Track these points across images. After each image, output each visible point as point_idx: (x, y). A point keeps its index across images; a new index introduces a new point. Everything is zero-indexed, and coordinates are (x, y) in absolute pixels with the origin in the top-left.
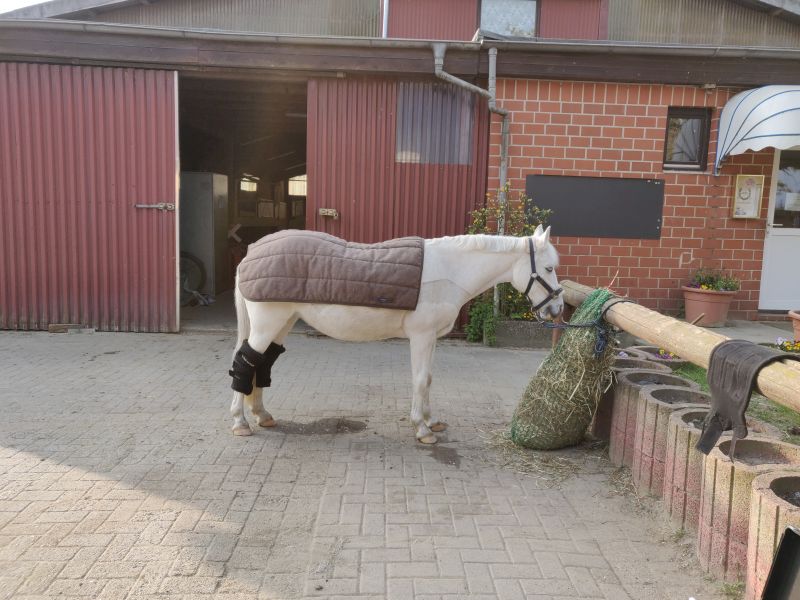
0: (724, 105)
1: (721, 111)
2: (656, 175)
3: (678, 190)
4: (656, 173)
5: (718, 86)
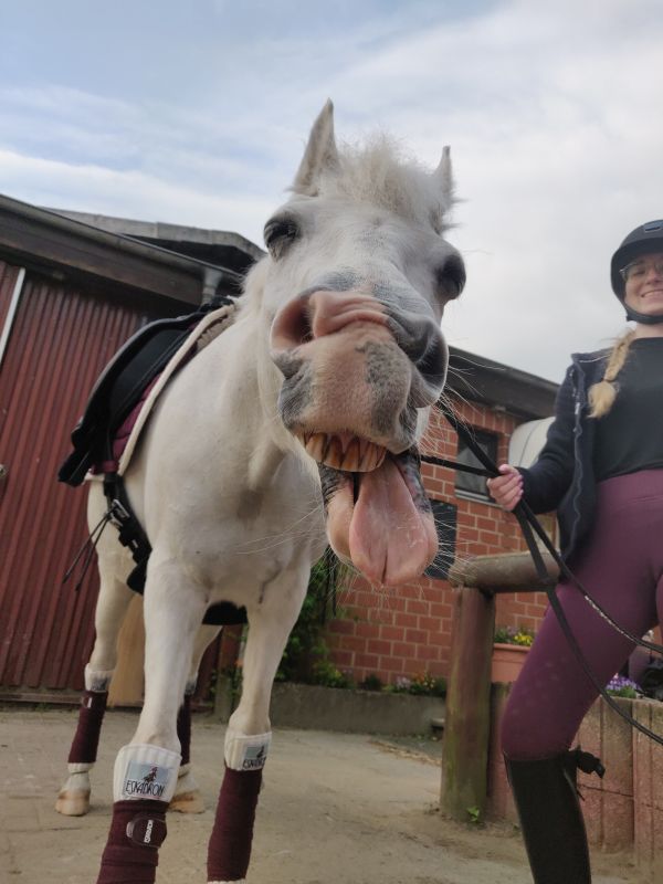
0: (511, 432)
1: (509, 439)
2: (448, 498)
3: (470, 521)
4: (448, 496)
5: (508, 409)
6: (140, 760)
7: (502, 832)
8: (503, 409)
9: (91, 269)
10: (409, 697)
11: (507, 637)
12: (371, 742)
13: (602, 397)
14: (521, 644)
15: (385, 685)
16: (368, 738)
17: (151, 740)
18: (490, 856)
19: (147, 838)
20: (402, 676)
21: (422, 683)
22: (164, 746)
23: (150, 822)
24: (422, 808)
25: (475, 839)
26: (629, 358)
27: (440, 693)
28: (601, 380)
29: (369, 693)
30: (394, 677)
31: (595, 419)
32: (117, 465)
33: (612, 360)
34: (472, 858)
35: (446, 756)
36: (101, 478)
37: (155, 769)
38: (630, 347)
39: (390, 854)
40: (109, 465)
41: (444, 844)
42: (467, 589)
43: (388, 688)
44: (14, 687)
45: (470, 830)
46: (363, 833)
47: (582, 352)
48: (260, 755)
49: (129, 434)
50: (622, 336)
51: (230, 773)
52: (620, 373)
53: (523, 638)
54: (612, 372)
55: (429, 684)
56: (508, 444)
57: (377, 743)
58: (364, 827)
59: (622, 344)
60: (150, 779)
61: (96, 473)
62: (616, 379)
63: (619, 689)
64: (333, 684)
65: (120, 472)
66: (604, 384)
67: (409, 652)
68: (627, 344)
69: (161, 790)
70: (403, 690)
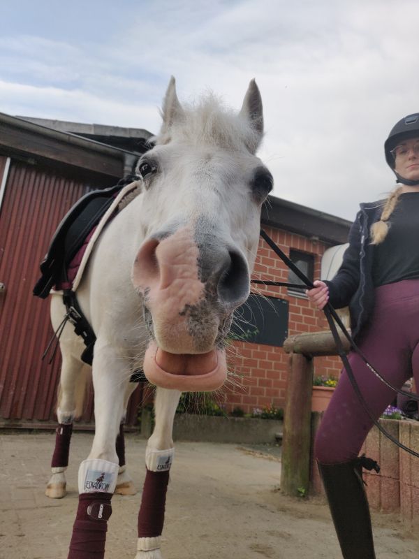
4: (283, 295)
5: (320, 239)
6: (94, 468)
7: (318, 502)
8: (317, 239)
9: (52, 157)
10: (260, 420)
11: (322, 382)
12: (238, 449)
13: (379, 231)
14: (331, 386)
15: (246, 413)
16: (236, 446)
17: (100, 456)
18: (311, 517)
19: (100, 516)
20: (256, 408)
21: (269, 412)
22: (108, 460)
23: (102, 506)
24: (270, 488)
25: (302, 507)
26: (397, 206)
27: (280, 417)
28: (379, 220)
29: (237, 419)
30: (251, 409)
31: (375, 245)
32: (71, 285)
33: (386, 207)
34: (300, 518)
35: (284, 456)
36: (61, 293)
37: (103, 474)
38: (399, 199)
39: (250, 517)
40: (66, 285)
41: (283, 510)
42: (295, 355)
43: (248, 415)
44: (17, 420)
45: (299, 501)
46: (233, 505)
47: (367, 202)
48: (167, 462)
49: (79, 265)
50: (394, 191)
51: (149, 473)
52: (391, 215)
53: (332, 383)
54: (386, 214)
55: (274, 411)
56: (321, 261)
57: (242, 449)
58: (234, 501)
59: (393, 197)
60: (100, 480)
61: (57, 289)
62: (388, 220)
63: (391, 414)
64: (214, 414)
65: (74, 289)
66: (381, 222)
67: (261, 392)
68: (397, 196)
69: (107, 486)
70: (257, 416)
